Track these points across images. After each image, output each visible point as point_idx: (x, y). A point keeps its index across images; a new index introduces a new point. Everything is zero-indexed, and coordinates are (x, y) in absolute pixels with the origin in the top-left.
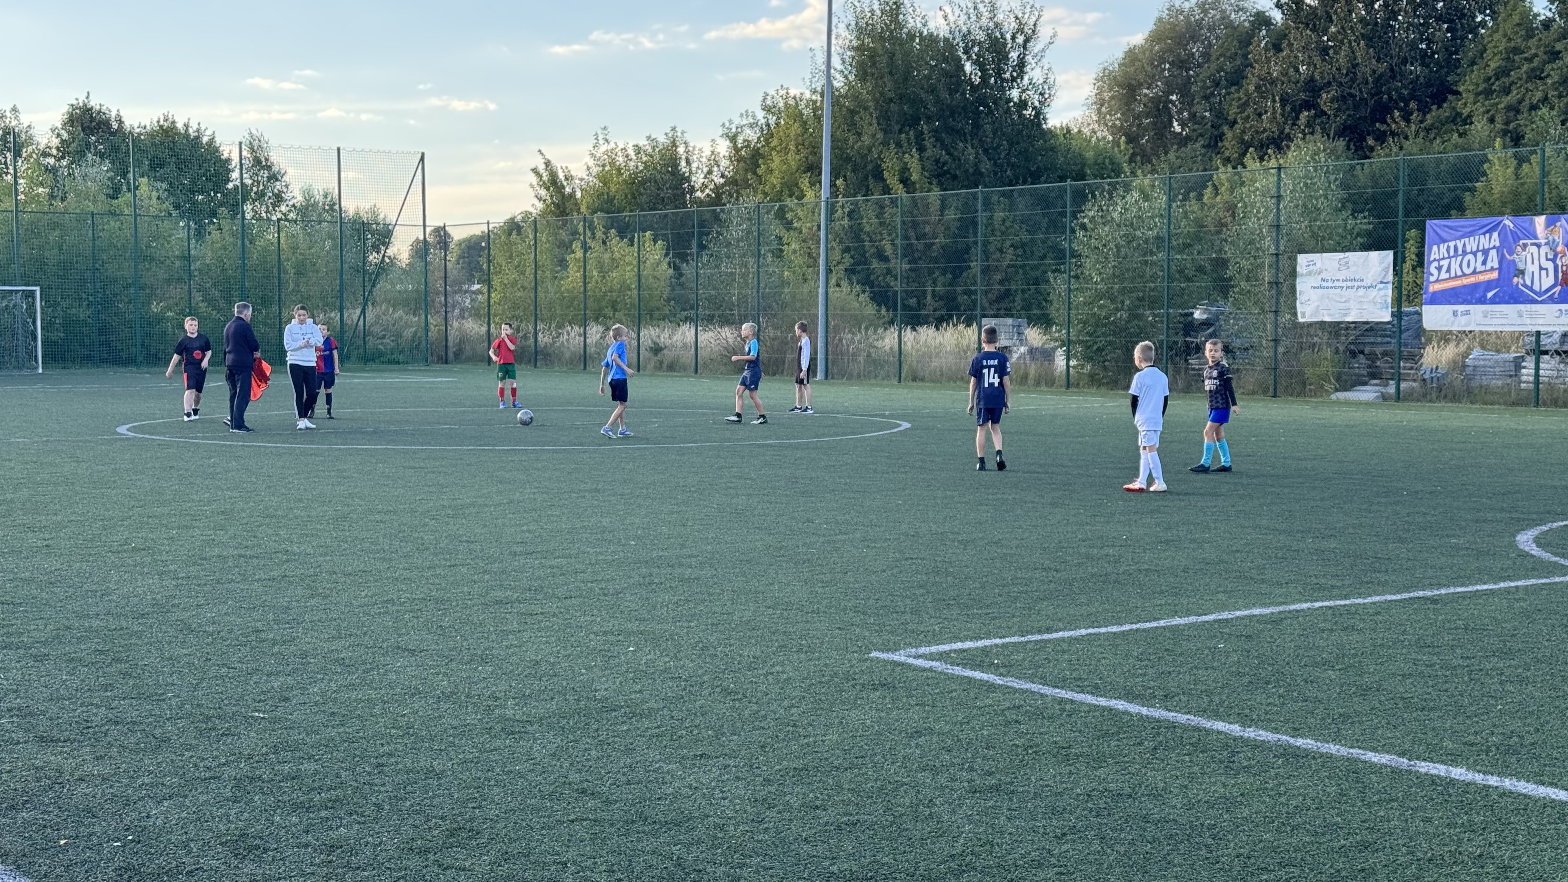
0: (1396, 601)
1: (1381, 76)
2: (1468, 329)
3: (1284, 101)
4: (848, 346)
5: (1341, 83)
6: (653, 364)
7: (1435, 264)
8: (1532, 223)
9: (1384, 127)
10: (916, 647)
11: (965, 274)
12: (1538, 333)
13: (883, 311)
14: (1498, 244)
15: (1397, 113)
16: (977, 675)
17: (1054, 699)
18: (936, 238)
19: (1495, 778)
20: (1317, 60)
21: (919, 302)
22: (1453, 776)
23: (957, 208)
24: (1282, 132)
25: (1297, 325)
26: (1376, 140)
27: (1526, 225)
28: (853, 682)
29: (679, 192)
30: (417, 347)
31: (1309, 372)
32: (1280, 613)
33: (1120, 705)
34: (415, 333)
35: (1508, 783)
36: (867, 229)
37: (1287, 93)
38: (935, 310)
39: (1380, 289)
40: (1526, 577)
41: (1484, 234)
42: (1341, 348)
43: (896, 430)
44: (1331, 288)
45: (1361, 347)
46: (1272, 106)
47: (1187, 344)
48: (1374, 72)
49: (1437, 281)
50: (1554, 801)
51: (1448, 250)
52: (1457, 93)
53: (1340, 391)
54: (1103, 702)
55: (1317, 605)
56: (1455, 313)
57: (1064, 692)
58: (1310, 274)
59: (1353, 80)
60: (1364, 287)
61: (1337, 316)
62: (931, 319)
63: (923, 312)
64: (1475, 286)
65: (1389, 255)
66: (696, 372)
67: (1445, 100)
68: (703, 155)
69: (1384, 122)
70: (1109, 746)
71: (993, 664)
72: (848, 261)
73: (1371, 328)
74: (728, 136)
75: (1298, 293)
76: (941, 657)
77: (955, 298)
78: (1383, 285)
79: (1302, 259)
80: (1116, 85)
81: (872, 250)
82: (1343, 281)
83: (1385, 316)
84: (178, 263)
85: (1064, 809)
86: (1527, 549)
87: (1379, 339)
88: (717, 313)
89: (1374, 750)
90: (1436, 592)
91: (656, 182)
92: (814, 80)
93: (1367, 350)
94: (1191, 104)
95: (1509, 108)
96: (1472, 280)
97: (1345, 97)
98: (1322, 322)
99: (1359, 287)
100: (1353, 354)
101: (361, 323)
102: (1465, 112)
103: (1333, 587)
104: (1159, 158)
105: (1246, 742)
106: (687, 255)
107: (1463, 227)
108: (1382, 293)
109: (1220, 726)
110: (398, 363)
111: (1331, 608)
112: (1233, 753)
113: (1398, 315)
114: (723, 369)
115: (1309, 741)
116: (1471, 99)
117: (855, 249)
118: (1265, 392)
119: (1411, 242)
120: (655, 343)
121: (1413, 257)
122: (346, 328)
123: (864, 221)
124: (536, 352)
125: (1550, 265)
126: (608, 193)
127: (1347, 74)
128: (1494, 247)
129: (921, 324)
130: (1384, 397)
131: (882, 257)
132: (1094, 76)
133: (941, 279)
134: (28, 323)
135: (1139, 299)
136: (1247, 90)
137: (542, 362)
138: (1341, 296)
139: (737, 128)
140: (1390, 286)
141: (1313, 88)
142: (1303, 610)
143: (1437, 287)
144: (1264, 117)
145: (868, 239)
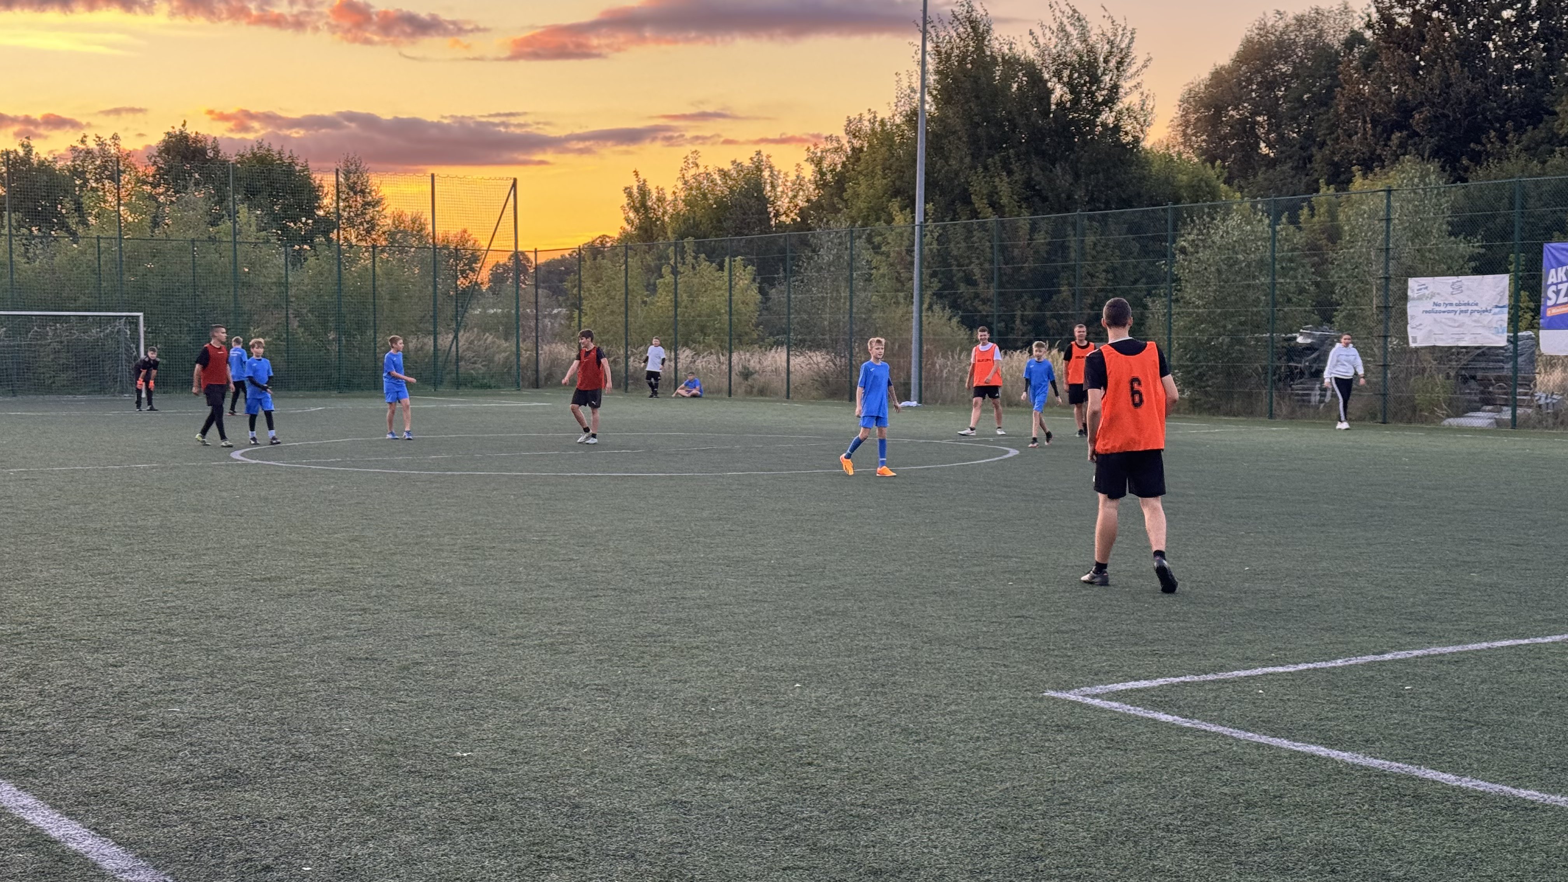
1: (1474, 97)
3: (1375, 122)
4: (942, 371)
5: (1434, 103)
6: (743, 389)
7: (1553, 288)
9: (1479, 148)
10: (1091, 686)
11: (1055, 298)
15: (1493, 134)
17: (1249, 743)
18: (1024, 263)
20: (1409, 80)
23: (1047, 232)
24: (1373, 153)
25: (1407, 350)
26: (1471, 160)
29: (765, 216)
30: (509, 373)
31: (1419, 398)
32: (1460, 653)
33: (1321, 751)
34: (507, 358)
36: (955, 253)
37: (1378, 114)
38: (1022, 335)
39: (1495, 314)
42: (1452, 374)
43: (1005, 457)
44: (1444, 312)
45: (1473, 373)
46: (1363, 128)
47: (1291, 370)
48: (1468, 92)
49: (1555, 305)
51: (1565, 274)
52: (1555, 113)
53: (1452, 417)
54: (1300, 747)
55: (1497, 644)
57: (1257, 736)
58: (1420, 298)
59: (1446, 101)
60: (1478, 312)
61: (1450, 341)
63: (1011, 337)
65: (1505, 279)
66: (788, 397)
68: (788, 179)
69: (1478, 142)
71: (1175, 705)
72: (936, 285)
73: (1484, 353)
74: (813, 161)
75: (1409, 318)
76: (1119, 696)
77: (1044, 322)
78: (1498, 309)
79: (1413, 283)
80: (1202, 106)
81: (961, 274)
82: (1457, 305)
83: (1501, 340)
84: (275, 289)
87: (1491, 365)
88: (808, 338)
91: (741, 207)
93: (1479, 375)
94: (1279, 126)
97: (1437, 117)
98: (1434, 347)
99: (1473, 312)
100: (1465, 380)
101: (454, 349)
104: (1247, 179)
105: (1465, 792)
106: (774, 279)
108: (1497, 317)
109: (1433, 774)
110: (490, 387)
111: (1512, 647)
112: (1457, 805)
113: (1514, 340)
114: (814, 393)
115: (1532, 792)
117: (943, 273)
118: (1373, 417)
120: (744, 367)
122: (439, 353)
123: (952, 245)
124: (627, 378)
126: (694, 218)
127: (1440, 95)
130: (1499, 423)
131: (969, 280)
132: (1179, 97)
133: (1030, 303)
134: (131, 348)
135: (1241, 324)
136: (1336, 111)
137: (633, 387)
138: (1455, 321)
139: (822, 152)
140: (1506, 310)
141: (1405, 109)
142: (1484, 650)
143: (1555, 311)
144: (1355, 138)
145: (955, 263)
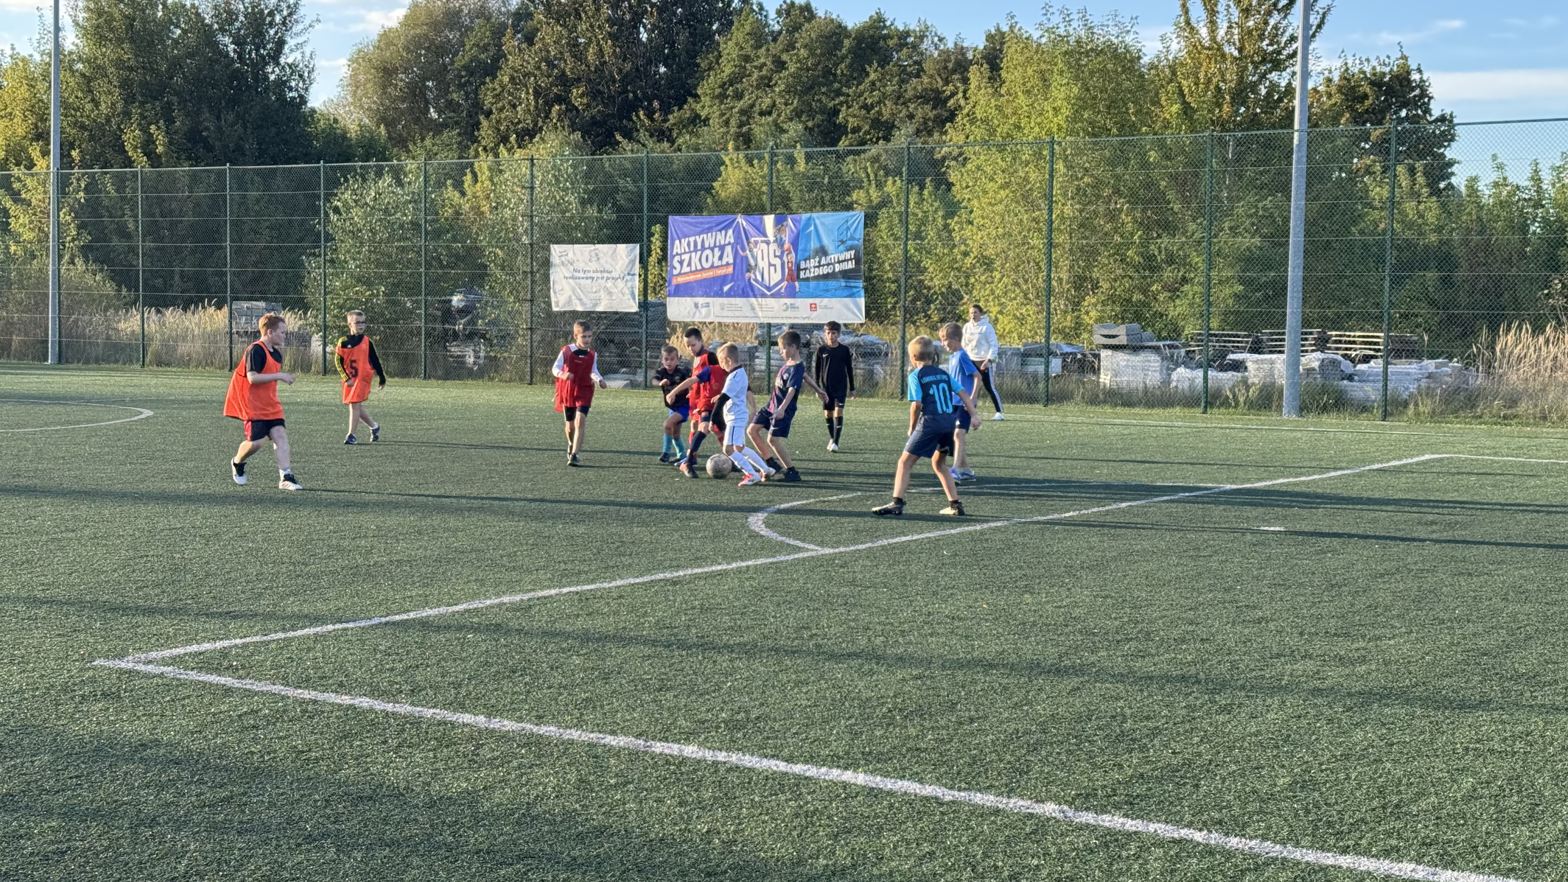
0: (638, 584)
1: (627, 75)
2: (708, 320)
3: (537, 94)
4: (85, 328)
5: (590, 79)
7: (678, 258)
8: (762, 221)
9: (630, 124)
10: (147, 652)
12: (769, 325)
13: (124, 292)
14: (732, 241)
15: (641, 112)
16: (213, 678)
17: (296, 700)
18: (183, 216)
19: (724, 754)
20: (567, 55)
21: (165, 282)
22: (685, 754)
23: (206, 185)
24: (535, 125)
25: (550, 314)
26: (623, 135)
27: (757, 223)
28: (72, 694)
32: (529, 600)
33: (364, 702)
35: (734, 758)
36: (106, 203)
37: (540, 86)
38: (183, 292)
39: (627, 281)
40: (756, 556)
41: (720, 231)
43: (136, 418)
44: (583, 278)
45: (611, 337)
46: (527, 97)
47: (446, 332)
48: (621, 70)
49: (680, 274)
50: (775, 772)
51: (689, 244)
52: (696, 96)
54: (347, 700)
55: (565, 590)
56: (696, 306)
57: (306, 692)
58: (562, 264)
59: (601, 78)
60: (613, 279)
61: (588, 306)
62: (179, 301)
63: (170, 294)
64: (714, 279)
65: (635, 249)
67: (685, 102)
69: (630, 119)
70: (351, 747)
71: (232, 666)
72: (85, 237)
73: (620, 319)
75: (552, 283)
76: (174, 661)
77: (206, 280)
78: (630, 277)
79: (557, 251)
80: (372, 67)
81: (112, 227)
82: (594, 272)
83: (633, 307)
85: (301, 817)
86: (757, 529)
87: (628, 330)
89: (613, 733)
90: (676, 574)
92: (42, 41)
93: (617, 339)
94: (447, 92)
95: (742, 112)
96: (710, 274)
97: (594, 93)
98: (574, 311)
99: (608, 278)
100: (604, 343)
102: (703, 114)
103: (580, 572)
104: (415, 144)
107: (702, 223)
108: (630, 284)
109: (467, 718)
111: (577, 593)
112: (479, 746)
113: (644, 305)
116: (708, 103)
117: (94, 225)
118: (521, 380)
119: (657, 236)
121: (659, 251)
123: (103, 195)
125: (777, 262)
127: (596, 72)
128: (729, 243)
129: (167, 306)
130: (633, 385)
131: (123, 233)
132: (349, 57)
133: (190, 259)
136: (501, 81)
138: (592, 287)
140: (637, 278)
141: (564, 82)
142: (551, 596)
143: (681, 280)
144: (519, 108)
145: (107, 214)
